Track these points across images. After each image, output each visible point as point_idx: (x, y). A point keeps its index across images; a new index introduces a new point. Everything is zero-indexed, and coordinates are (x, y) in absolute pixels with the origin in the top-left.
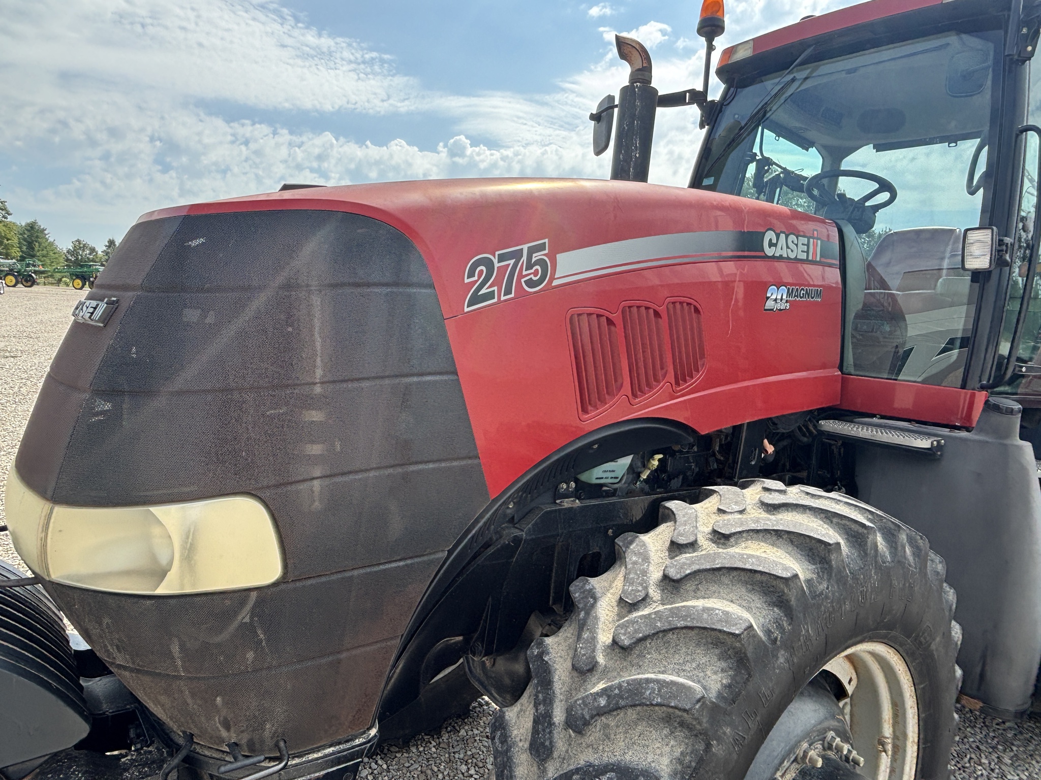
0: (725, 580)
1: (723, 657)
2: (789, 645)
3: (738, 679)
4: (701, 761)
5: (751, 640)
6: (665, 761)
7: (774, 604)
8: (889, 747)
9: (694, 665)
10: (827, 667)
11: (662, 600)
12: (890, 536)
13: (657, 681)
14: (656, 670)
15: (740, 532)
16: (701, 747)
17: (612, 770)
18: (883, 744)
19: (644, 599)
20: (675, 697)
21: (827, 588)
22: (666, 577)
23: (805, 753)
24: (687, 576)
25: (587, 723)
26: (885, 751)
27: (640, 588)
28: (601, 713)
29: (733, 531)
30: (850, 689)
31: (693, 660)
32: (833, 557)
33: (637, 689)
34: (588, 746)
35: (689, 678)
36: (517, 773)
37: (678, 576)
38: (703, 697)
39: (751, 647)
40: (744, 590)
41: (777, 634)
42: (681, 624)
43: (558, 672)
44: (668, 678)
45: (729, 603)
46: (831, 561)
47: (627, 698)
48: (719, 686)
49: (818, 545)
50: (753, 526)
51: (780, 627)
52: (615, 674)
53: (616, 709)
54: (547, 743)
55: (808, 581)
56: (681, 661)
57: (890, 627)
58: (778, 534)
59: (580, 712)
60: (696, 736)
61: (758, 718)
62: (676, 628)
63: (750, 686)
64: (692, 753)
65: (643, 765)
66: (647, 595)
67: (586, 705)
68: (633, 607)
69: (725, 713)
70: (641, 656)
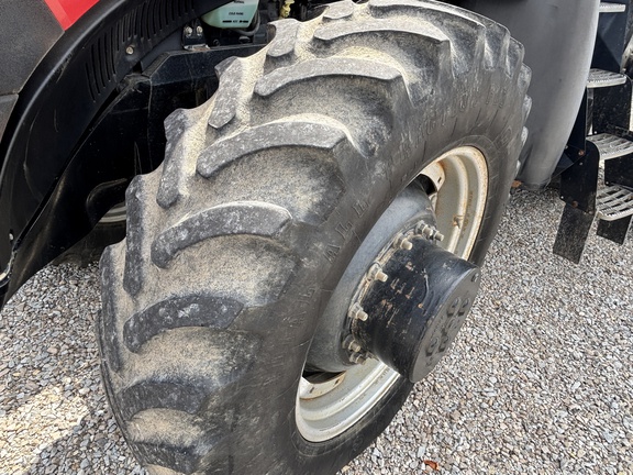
0: (321, 91)
1: (314, 175)
2: (386, 155)
3: (331, 195)
4: (291, 278)
5: (345, 154)
6: (252, 285)
7: (373, 113)
8: (461, 222)
9: (282, 187)
10: (423, 172)
11: (252, 121)
12: (496, 41)
13: (240, 209)
14: (240, 197)
15: (342, 37)
16: (290, 266)
17: (195, 302)
18: (457, 221)
19: (230, 122)
20: (258, 223)
21: (432, 93)
22: (256, 95)
23: (400, 241)
24: (277, 90)
25: (169, 258)
26: (458, 225)
27: (228, 111)
28: (182, 246)
29: (335, 36)
30: (438, 186)
31: (281, 182)
32: (441, 57)
33: (218, 219)
34: (175, 278)
35: (275, 201)
36: (118, 306)
37: (268, 92)
38: (288, 220)
39: (345, 161)
40: (341, 100)
41: (375, 145)
42: (268, 144)
43: (148, 209)
44: (251, 204)
45: (322, 116)
46: (438, 62)
47: (207, 230)
48: (309, 205)
49: (427, 43)
50: (358, 29)
51: (379, 137)
52: (200, 205)
53: (198, 242)
54: (136, 279)
55: (413, 86)
56: (268, 184)
57: (481, 131)
58: (384, 34)
59: (162, 248)
60: (285, 257)
61: (353, 228)
62: (262, 150)
63: (344, 201)
64: (281, 273)
65: (228, 292)
66: (234, 117)
67: (167, 240)
68: (220, 131)
69: (317, 230)
70: (226, 183)
